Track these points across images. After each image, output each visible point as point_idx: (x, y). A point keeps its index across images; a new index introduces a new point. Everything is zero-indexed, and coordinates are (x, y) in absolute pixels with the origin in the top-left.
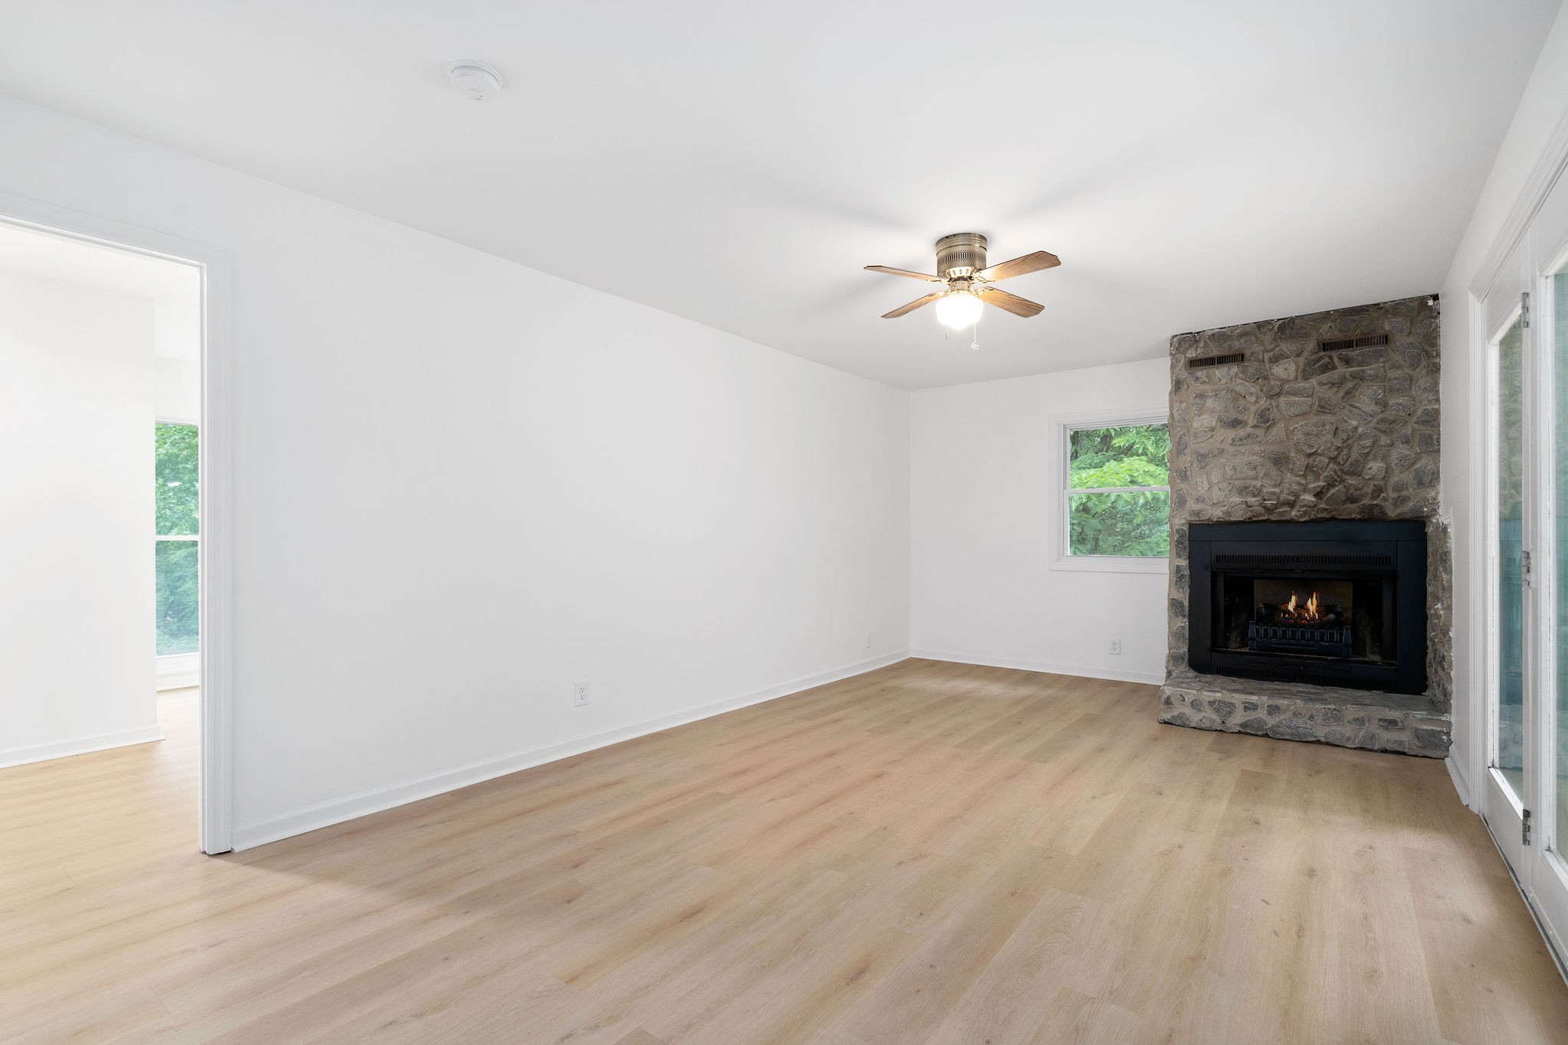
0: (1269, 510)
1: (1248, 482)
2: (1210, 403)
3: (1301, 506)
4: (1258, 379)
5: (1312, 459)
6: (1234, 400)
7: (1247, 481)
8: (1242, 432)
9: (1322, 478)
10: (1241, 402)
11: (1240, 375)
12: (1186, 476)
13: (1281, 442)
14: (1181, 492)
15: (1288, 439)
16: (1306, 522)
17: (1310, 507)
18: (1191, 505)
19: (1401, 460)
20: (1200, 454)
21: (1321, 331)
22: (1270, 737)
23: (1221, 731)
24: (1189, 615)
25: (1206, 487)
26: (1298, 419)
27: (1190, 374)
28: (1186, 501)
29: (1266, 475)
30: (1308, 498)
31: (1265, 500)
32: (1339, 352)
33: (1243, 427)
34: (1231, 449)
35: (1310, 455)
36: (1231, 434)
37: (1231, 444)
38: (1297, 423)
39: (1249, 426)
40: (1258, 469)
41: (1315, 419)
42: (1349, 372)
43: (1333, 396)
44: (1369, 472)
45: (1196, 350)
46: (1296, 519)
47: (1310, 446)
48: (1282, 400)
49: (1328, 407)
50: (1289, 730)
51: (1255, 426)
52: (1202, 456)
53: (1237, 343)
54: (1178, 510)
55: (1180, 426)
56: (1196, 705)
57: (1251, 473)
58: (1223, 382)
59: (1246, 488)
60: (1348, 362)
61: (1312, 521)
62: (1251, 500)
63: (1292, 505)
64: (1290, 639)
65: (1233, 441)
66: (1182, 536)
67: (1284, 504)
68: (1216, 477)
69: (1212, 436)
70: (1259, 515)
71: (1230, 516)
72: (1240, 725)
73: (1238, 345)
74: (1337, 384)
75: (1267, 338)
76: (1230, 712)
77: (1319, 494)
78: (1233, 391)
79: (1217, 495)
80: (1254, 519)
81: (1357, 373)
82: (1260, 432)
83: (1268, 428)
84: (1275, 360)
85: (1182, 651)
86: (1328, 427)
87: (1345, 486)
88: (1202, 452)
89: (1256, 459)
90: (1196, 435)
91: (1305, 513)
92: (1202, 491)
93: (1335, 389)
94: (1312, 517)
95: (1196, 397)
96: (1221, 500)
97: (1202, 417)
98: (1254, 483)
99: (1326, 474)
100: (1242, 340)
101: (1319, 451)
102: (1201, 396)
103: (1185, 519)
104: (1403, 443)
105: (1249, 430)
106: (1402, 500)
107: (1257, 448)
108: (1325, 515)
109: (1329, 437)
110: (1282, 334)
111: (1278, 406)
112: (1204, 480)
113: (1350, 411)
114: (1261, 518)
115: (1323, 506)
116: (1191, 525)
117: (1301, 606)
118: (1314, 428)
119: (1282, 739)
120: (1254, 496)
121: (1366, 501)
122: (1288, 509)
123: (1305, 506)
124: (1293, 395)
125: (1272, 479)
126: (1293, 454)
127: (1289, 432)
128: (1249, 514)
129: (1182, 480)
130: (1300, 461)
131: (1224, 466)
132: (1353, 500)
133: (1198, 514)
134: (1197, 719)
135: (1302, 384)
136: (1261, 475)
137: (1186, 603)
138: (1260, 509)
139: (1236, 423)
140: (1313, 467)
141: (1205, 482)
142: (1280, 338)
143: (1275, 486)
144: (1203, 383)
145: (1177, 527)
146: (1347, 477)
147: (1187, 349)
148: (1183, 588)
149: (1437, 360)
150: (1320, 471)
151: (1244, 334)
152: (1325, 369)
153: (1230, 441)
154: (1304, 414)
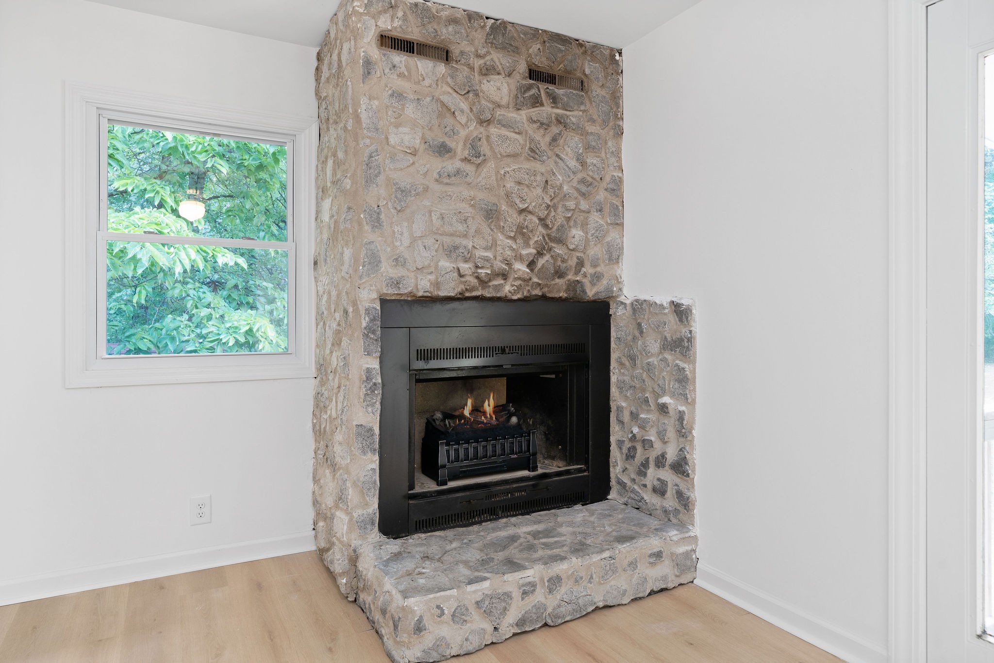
0: (483, 282)
1: (457, 241)
2: (410, 110)
3: (516, 279)
4: (468, 92)
5: (522, 217)
6: (440, 116)
7: (455, 239)
8: (452, 165)
9: (532, 242)
10: (449, 120)
11: (449, 80)
12: (378, 219)
13: (490, 189)
14: (372, 247)
15: (498, 185)
16: (519, 300)
17: (525, 281)
18: (387, 269)
19: (597, 230)
20: (399, 188)
21: (531, 51)
22: (550, 626)
23: (492, 643)
24: (380, 447)
25: (406, 242)
26: (509, 160)
27: (384, 55)
28: (380, 262)
29: (478, 232)
30: (521, 268)
31: (477, 267)
32: (547, 85)
33: (451, 158)
34: (436, 188)
35: (522, 211)
36: (437, 164)
37: (437, 180)
38: (508, 166)
39: (458, 157)
40: (470, 222)
41: (527, 165)
42: (556, 114)
43: (543, 140)
44: (573, 240)
45: (392, 21)
46: (510, 296)
47: (523, 200)
48: (494, 130)
49: (537, 151)
50: (570, 607)
51: (465, 160)
52: (402, 191)
53: (444, 31)
54: (369, 275)
55: (369, 138)
56: (459, 616)
57: (461, 228)
58: (427, 82)
59: (456, 248)
60: (554, 100)
61: (524, 300)
62: (465, 267)
63: (505, 276)
64: (481, 458)
65: (440, 176)
66: (373, 320)
67: (498, 275)
68: (419, 226)
69: (413, 163)
70: (473, 289)
71: (438, 289)
72: (517, 625)
73: (446, 33)
74: (544, 125)
75: (479, 36)
76: (505, 609)
77: (531, 265)
78: (438, 100)
79: (422, 257)
80: (467, 294)
81: (562, 116)
82: (469, 168)
83: (478, 166)
84: (488, 71)
85: (370, 511)
86: (538, 178)
87: (552, 256)
88: (402, 185)
89: (468, 210)
90: (393, 157)
91: (519, 288)
92: (401, 248)
93: (542, 131)
94: (525, 294)
95: (392, 95)
96: (426, 263)
97: (401, 129)
98: (464, 242)
99: (536, 239)
100: (450, 29)
101: (530, 208)
102: (398, 95)
103: (378, 291)
104: (597, 211)
105: (458, 164)
106: (597, 278)
107: (466, 193)
108: (537, 292)
109: (539, 191)
110: (494, 38)
111: (488, 137)
112: (405, 230)
113: (556, 162)
114: (474, 294)
115: (535, 280)
116: (384, 302)
117: (477, 409)
118: (526, 177)
119: (563, 623)
120: (466, 261)
121: (571, 277)
122: (502, 282)
123: (519, 278)
124: (504, 126)
125: (483, 238)
126: (504, 207)
127: (499, 176)
128: (461, 287)
129: (373, 227)
130: (513, 218)
131: (430, 212)
132: (559, 273)
133: (397, 283)
134: (459, 639)
135: (513, 115)
136: (472, 231)
137: (377, 431)
138: (474, 281)
139: (443, 150)
140: (524, 228)
141: (406, 234)
142: (492, 43)
143: (486, 249)
144: (401, 75)
145: (367, 305)
146: (553, 245)
147: (380, 13)
148: (373, 405)
149: (621, 123)
150: (530, 234)
151: (453, 21)
152: (536, 102)
153: (436, 176)
154: (514, 156)
